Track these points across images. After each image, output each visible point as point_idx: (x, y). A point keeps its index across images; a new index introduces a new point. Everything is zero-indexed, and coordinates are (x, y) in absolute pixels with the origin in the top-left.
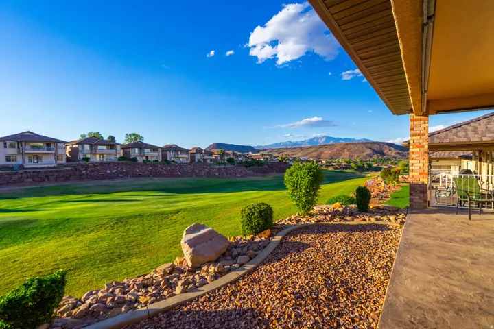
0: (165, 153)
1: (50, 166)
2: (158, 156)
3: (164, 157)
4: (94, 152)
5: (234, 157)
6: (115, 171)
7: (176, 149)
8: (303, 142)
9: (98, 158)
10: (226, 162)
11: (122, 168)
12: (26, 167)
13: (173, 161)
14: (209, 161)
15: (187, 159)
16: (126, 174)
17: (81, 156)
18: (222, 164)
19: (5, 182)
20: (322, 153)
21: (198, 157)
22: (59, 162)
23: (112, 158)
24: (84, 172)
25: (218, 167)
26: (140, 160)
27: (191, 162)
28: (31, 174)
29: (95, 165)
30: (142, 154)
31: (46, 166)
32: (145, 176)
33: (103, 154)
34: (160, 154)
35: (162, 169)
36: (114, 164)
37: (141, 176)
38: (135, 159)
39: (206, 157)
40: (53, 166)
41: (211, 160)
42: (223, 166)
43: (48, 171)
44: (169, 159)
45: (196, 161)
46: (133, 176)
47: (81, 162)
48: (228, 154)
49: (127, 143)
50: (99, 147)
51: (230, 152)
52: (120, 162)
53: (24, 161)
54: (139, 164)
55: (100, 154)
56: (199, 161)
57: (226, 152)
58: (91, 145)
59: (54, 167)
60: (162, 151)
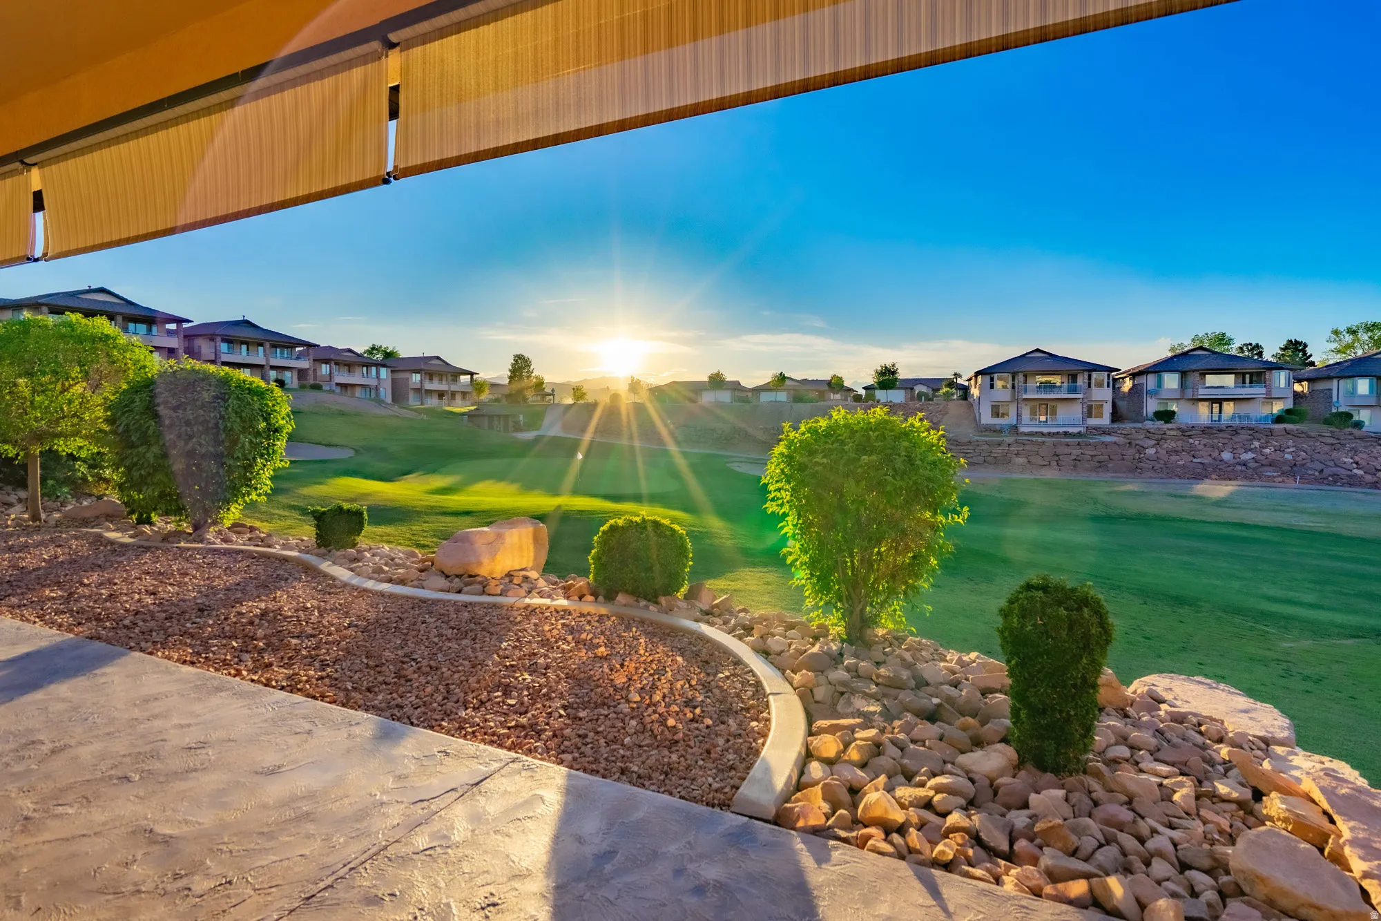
1: (1071, 430)
4: (1189, 394)
6: (1249, 455)
9: (1203, 413)
11: (1280, 449)
12: (1023, 429)
17: (1152, 406)
19: (981, 458)
22: (1093, 422)
23: (1254, 412)
24: (1151, 451)
28: (1027, 448)
29: (1186, 432)
31: (1061, 430)
33: (1220, 402)
36: (1255, 431)
37: (1353, 482)
38: (1347, 418)
40: (1076, 430)
43: (1061, 443)
47: (1149, 425)
50: (1211, 380)
52: (1280, 426)
53: (1019, 416)
55: (1213, 401)
58: (1184, 374)
59: (1080, 435)
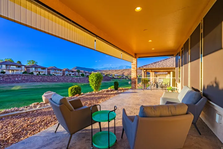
0: (49, 70)
2: (45, 72)
3: (49, 73)
4: (8, 69)
5: (84, 73)
6: (20, 79)
7: (55, 69)
8: (116, 68)
9: (10, 72)
10: (80, 75)
11: (25, 78)
13: (54, 75)
14: (72, 75)
15: (61, 74)
16: (27, 81)
18: (78, 76)
20: (124, 73)
21: (67, 73)
23: (19, 72)
24: (2, 79)
25: (77, 78)
26: (35, 74)
27: (63, 75)
29: (8, 75)
30: (37, 71)
32: (37, 82)
33: (13, 70)
34: (47, 71)
35: (47, 78)
36: (20, 75)
37: (35, 82)
38: (32, 73)
39: (71, 73)
41: (73, 75)
42: (79, 78)
44: (51, 74)
45: (66, 75)
46: (31, 82)
48: (81, 72)
49: (29, 65)
50: (12, 67)
51: (82, 71)
52: (24, 74)
54: (35, 76)
55: (12, 70)
56: (67, 75)
57: (81, 71)
58: (7, 65)
60: (48, 70)
